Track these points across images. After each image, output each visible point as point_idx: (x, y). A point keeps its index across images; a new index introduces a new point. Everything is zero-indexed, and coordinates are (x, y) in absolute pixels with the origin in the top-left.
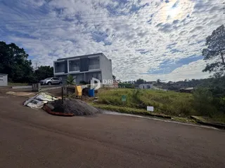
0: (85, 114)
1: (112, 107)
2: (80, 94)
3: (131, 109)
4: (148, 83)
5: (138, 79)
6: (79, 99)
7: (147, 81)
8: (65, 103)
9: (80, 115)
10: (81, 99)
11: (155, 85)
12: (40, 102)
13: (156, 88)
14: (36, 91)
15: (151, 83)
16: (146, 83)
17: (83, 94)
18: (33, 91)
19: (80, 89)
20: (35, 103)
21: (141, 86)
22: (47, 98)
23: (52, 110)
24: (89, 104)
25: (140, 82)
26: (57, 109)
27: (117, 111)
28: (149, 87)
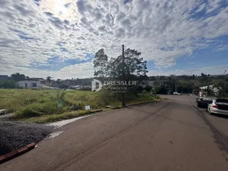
7: (30, 77)
13: (44, 86)
16: (28, 79)
21: (22, 83)
28: (35, 85)
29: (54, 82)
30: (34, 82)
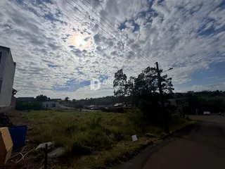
4: (53, 100)
11: (61, 103)
13: (62, 107)
16: (49, 100)
21: (44, 104)
28: (54, 106)
29: (70, 102)
30: (53, 102)
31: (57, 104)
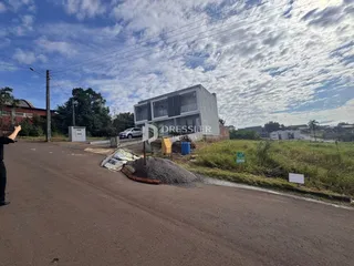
0: (177, 181)
1: (220, 172)
2: (169, 151)
3: (256, 178)
4: (289, 128)
5: (268, 122)
6: (168, 158)
7: (286, 125)
8: (148, 164)
9: (170, 183)
10: (171, 158)
11: (304, 132)
12: (118, 162)
13: (307, 138)
14: (114, 147)
15: (295, 128)
16: (284, 128)
17: (173, 151)
18: (111, 147)
19: (168, 143)
20: (113, 163)
21: (274, 135)
22: (126, 156)
23: (133, 174)
24: (181, 166)
25: (272, 127)
26: (139, 172)
27: (229, 180)
28: (292, 137)
31: (297, 134)
